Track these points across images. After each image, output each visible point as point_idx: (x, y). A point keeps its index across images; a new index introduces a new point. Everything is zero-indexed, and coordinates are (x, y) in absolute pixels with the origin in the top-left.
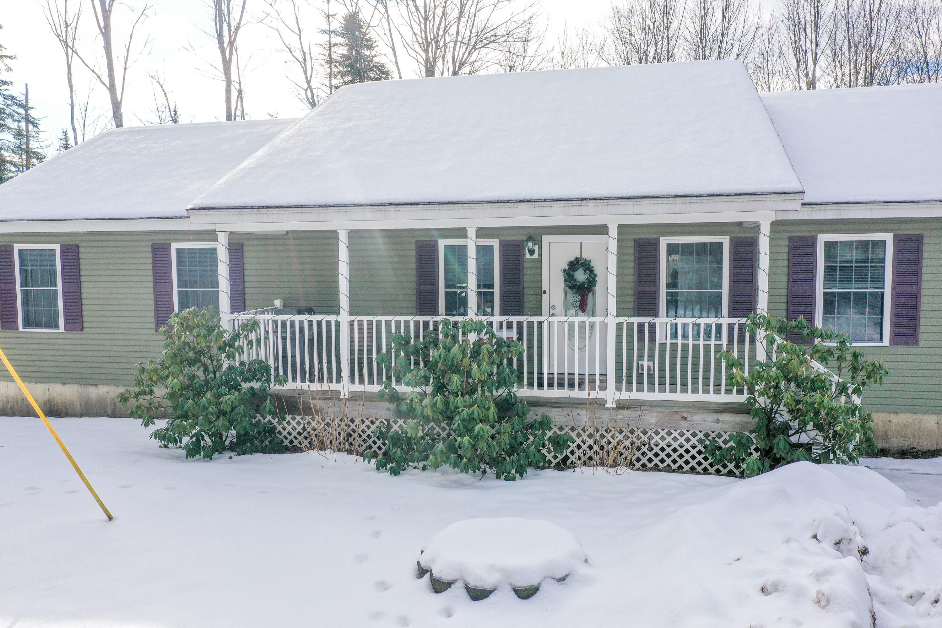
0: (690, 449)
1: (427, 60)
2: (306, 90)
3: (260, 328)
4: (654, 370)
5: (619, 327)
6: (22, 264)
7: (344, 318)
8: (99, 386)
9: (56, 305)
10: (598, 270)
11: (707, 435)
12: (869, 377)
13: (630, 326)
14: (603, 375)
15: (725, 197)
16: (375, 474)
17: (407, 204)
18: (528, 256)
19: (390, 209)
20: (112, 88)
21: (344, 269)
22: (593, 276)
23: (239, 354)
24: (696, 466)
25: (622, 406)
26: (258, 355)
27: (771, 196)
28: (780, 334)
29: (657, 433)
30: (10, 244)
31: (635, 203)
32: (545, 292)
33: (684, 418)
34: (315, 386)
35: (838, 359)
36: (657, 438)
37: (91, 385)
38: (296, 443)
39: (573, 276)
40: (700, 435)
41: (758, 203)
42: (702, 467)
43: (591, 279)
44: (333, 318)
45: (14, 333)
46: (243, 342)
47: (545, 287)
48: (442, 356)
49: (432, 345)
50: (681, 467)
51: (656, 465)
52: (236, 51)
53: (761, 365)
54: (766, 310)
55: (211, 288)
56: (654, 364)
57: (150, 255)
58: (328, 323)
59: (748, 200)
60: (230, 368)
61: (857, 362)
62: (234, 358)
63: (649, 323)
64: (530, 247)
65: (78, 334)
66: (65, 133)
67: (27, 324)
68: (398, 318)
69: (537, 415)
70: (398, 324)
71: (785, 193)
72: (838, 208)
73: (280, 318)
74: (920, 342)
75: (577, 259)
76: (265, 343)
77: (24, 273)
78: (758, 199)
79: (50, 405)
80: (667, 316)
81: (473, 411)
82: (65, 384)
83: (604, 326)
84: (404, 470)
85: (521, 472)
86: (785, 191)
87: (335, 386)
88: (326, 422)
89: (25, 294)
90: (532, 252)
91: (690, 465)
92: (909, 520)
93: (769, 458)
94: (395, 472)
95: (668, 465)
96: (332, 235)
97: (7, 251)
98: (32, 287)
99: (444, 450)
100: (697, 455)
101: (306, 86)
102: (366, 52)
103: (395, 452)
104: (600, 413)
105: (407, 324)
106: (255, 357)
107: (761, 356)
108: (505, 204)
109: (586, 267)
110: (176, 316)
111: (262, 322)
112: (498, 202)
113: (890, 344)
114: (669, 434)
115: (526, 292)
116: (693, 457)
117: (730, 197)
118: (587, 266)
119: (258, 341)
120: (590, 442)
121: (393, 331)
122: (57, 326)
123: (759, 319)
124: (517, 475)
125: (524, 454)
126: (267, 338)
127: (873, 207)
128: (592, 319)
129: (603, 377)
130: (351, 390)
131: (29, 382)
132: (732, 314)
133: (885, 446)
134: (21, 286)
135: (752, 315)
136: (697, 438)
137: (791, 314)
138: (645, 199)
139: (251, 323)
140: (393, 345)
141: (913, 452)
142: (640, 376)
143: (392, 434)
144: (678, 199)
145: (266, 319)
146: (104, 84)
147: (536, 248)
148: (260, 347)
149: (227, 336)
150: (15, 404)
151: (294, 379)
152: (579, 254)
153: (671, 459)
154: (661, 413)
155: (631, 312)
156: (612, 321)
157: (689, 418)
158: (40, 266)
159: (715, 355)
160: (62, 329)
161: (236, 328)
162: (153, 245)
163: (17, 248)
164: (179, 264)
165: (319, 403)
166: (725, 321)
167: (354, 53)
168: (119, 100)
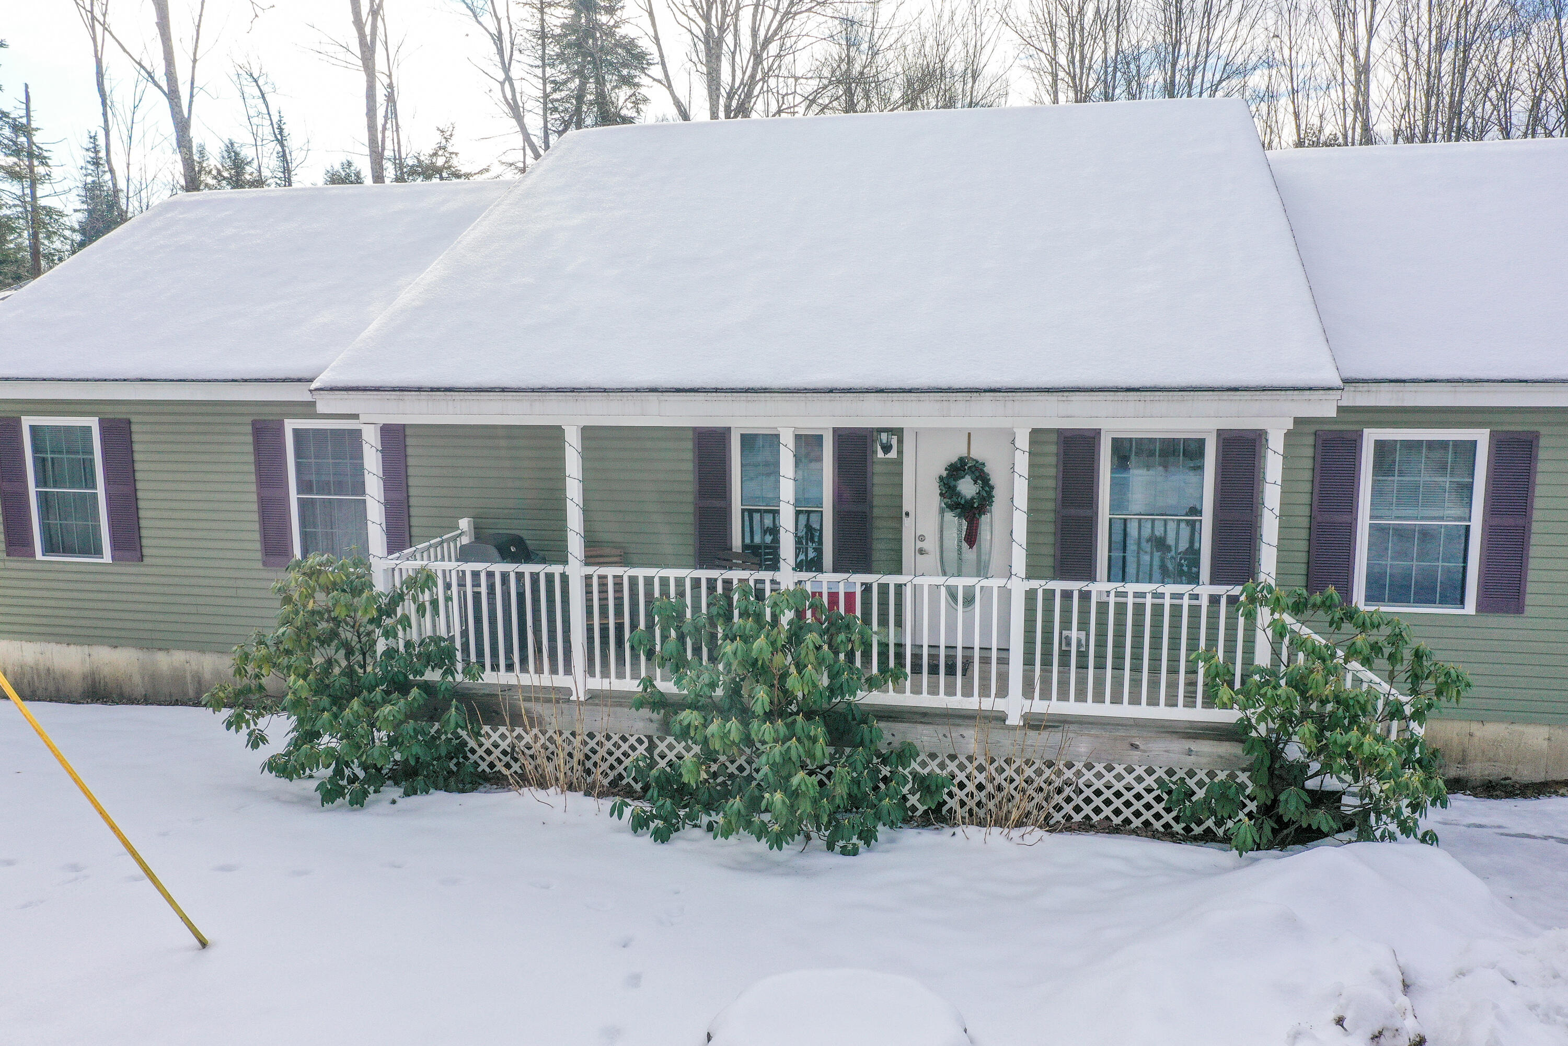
0: (1144, 793)
1: (708, 33)
2: (502, 84)
3: (436, 587)
4: (1087, 645)
5: (1030, 596)
6: (36, 449)
7: (576, 569)
8: (173, 652)
9: (96, 518)
10: (997, 478)
11: (1170, 772)
12: (1439, 693)
13: (1049, 595)
14: (1004, 650)
15: (1211, 393)
16: (628, 838)
17: (678, 390)
18: (880, 454)
19: (651, 398)
20: (173, 95)
21: (574, 491)
22: (987, 489)
23: (404, 630)
24: (1152, 820)
25: (1034, 723)
26: (434, 626)
27: (1288, 392)
28: (1296, 614)
29: (1089, 767)
30: (15, 415)
31: (1060, 398)
32: (907, 514)
33: (1134, 747)
34: (529, 679)
35: (1389, 658)
36: (1089, 775)
37: (160, 649)
38: (499, 766)
39: (955, 487)
40: (1160, 773)
41: (1265, 403)
42: (1162, 822)
43: (985, 494)
44: (556, 569)
45: (30, 562)
46: (408, 608)
47: (907, 506)
48: (739, 653)
49: (721, 621)
50: (1127, 821)
51: (1087, 817)
52: (383, 20)
53: (1261, 671)
54: (1273, 575)
55: (352, 495)
56: (1088, 635)
57: (250, 439)
58: (550, 578)
59: (1250, 398)
60: (390, 653)
61: (1421, 666)
62: (395, 636)
63: (1080, 591)
64: (884, 441)
65: (134, 566)
66: (94, 138)
67: (50, 548)
68: (664, 572)
69: (893, 735)
70: (664, 582)
71: (1310, 389)
72: (1398, 389)
73: (469, 567)
74: (1526, 608)
75: (961, 459)
76: (447, 607)
77: (40, 463)
78: (1266, 398)
79: (94, 681)
80: (1109, 580)
81: (789, 748)
82: (116, 647)
83: (1006, 594)
84: (677, 830)
85: (868, 837)
86: (1311, 384)
87: (561, 680)
88: (547, 736)
89: (44, 499)
90: (887, 448)
91: (1142, 819)
92: (1493, 966)
93: (1270, 817)
94: (662, 837)
95: (1107, 818)
96: (555, 434)
97: (14, 425)
98: (55, 487)
99: (743, 811)
100: (1153, 803)
101: (501, 76)
102: (604, 18)
103: (663, 805)
104: (997, 735)
105: (680, 582)
106: (429, 632)
107: (1263, 657)
108: (843, 395)
109: (978, 474)
110: (298, 564)
111: (440, 574)
112: (831, 391)
113: (1477, 611)
114: (1110, 768)
115: (876, 512)
116: (1148, 807)
117: (1219, 393)
118: (979, 472)
119: (434, 603)
120: (981, 778)
121: (657, 594)
122: (98, 552)
123: (1261, 591)
124: (861, 843)
125: (872, 811)
126: (448, 599)
127: (1457, 389)
128: (985, 582)
129: (1003, 654)
130: (589, 687)
131: (57, 643)
132: (1215, 579)
133: (1462, 773)
134: (37, 486)
135: (1250, 583)
136: (1155, 776)
137: (1314, 581)
138: (1078, 393)
139: (422, 577)
140: (657, 619)
141: (1506, 786)
142: (1065, 655)
143: (657, 774)
144: (1132, 393)
145: (447, 569)
146: (160, 87)
147: (894, 441)
148: (438, 614)
149: (384, 601)
150: (35, 677)
151: (495, 667)
152: (966, 451)
153: (1112, 807)
154: (1097, 737)
155: (1050, 572)
156: (1019, 587)
157: (1142, 747)
158: (68, 452)
159: (1188, 656)
160: (107, 557)
161: (398, 584)
162: (254, 423)
163: (27, 422)
164: (298, 454)
165: (538, 708)
166: (1205, 590)
167: (583, 21)
168: (186, 116)
